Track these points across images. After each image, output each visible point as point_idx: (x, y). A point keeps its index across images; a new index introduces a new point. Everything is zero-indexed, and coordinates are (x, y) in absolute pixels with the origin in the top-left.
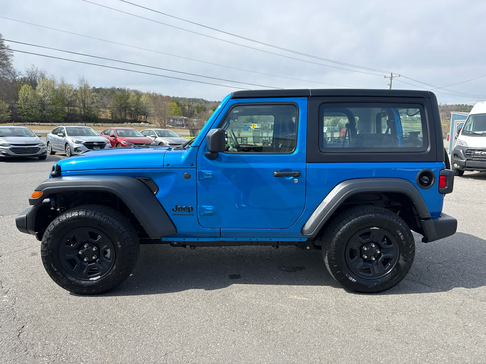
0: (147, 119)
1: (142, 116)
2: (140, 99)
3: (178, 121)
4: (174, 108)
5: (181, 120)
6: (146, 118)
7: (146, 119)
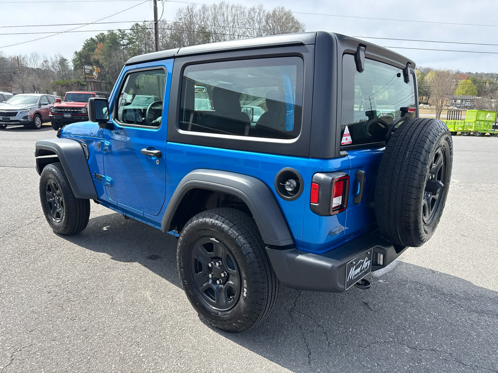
0: (429, 99)
1: (423, 96)
2: (424, 77)
3: (468, 101)
4: (467, 86)
5: (472, 101)
6: (427, 99)
7: (427, 101)
